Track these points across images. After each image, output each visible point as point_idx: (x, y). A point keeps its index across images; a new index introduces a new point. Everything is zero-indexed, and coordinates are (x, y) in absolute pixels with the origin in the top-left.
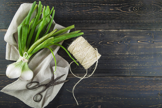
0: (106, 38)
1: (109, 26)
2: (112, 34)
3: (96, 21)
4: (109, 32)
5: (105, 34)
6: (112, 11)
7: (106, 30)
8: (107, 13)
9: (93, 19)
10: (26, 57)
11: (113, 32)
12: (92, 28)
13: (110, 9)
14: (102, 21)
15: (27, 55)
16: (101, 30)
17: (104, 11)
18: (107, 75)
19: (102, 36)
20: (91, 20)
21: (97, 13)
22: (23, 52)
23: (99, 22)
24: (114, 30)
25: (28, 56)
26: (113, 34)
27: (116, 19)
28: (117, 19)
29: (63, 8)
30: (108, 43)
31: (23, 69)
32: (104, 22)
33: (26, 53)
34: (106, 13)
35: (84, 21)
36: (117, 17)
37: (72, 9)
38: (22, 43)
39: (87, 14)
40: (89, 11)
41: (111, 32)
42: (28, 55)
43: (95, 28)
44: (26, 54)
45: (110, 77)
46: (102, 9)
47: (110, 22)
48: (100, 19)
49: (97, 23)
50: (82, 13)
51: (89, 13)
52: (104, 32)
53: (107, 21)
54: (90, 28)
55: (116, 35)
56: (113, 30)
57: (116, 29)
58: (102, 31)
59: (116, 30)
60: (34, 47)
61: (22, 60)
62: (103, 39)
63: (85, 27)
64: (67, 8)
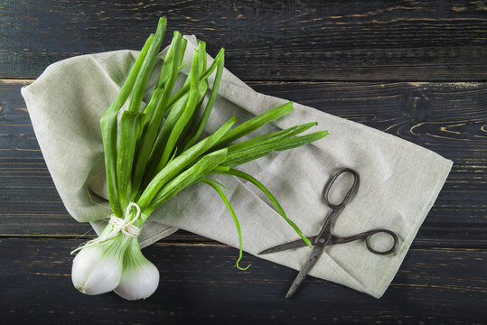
0: (438, 113)
1: (450, 69)
2: (457, 97)
3: (399, 52)
4: (448, 89)
5: (435, 96)
6: (461, 14)
7: (437, 85)
8: (440, 22)
9: (389, 46)
10: (135, 218)
11: (464, 89)
12: (386, 76)
13: (455, 9)
14: (421, 51)
15: (138, 214)
16: (417, 84)
17: (430, 15)
18: (438, 241)
19: (422, 105)
20: (383, 47)
21: (405, 22)
22: (122, 201)
23: (412, 55)
24: (467, 85)
25: (140, 217)
26: (462, 97)
27: (475, 44)
28: (479, 44)
29: (283, 6)
30: (443, 129)
31: (127, 259)
32: (431, 54)
33: (135, 204)
34: (436, 22)
35: (358, 51)
36: (480, 35)
37: (314, 10)
38: (119, 173)
39: (367, 26)
40: (378, 17)
41: (457, 90)
42: (142, 212)
43: (396, 77)
44: (133, 210)
45: (448, 250)
46: (423, 6)
47: (454, 55)
48: (414, 45)
49: (404, 59)
50: (350, 23)
51: (374, 21)
52: (431, 90)
53: (442, 51)
54: (378, 77)
55: (473, 100)
56: (463, 84)
57: (475, 81)
58: (424, 86)
59: (475, 85)
60: (161, 185)
61: (123, 231)
62: (427, 117)
63: (362, 73)
64: (299, 6)
